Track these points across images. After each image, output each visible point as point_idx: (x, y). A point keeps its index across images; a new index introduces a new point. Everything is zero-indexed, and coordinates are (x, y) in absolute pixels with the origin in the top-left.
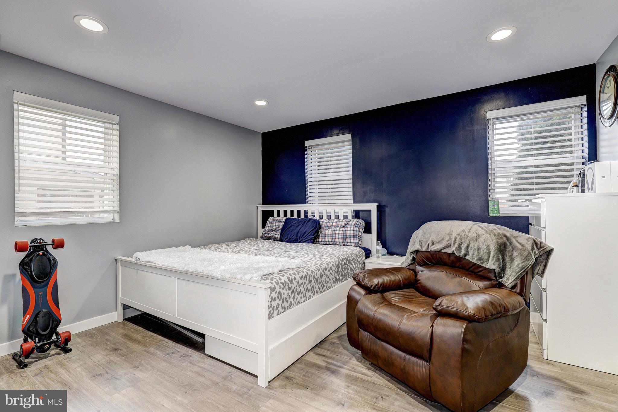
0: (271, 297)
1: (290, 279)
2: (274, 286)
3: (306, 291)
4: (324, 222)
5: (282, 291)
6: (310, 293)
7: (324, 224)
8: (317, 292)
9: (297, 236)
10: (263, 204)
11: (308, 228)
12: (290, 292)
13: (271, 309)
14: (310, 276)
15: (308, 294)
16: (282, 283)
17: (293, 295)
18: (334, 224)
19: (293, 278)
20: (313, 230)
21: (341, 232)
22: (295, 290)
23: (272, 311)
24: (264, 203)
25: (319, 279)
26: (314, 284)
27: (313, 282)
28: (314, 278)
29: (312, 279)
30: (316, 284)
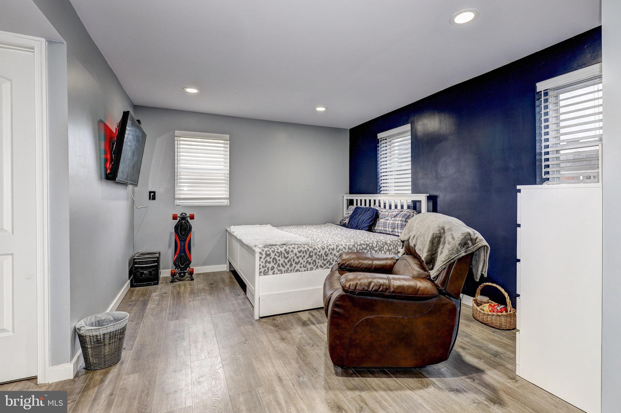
0: (265, 260)
1: (287, 251)
2: (270, 253)
3: (306, 263)
4: (382, 212)
5: (278, 258)
6: (312, 266)
7: (382, 213)
8: (321, 266)
9: (358, 223)
10: (350, 194)
11: (366, 217)
12: (286, 261)
13: (266, 268)
14: (310, 252)
15: (309, 267)
16: (278, 252)
17: (290, 263)
18: (389, 214)
19: (290, 250)
20: (369, 218)
21: (391, 222)
22: (292, 260)
23: (267, 270)
24: (352, 192)
25: (323, 256)
26: (317, 260)
27: (314, 258)
28: (316, 254)
29: (314, 255)
30: (319, 259)
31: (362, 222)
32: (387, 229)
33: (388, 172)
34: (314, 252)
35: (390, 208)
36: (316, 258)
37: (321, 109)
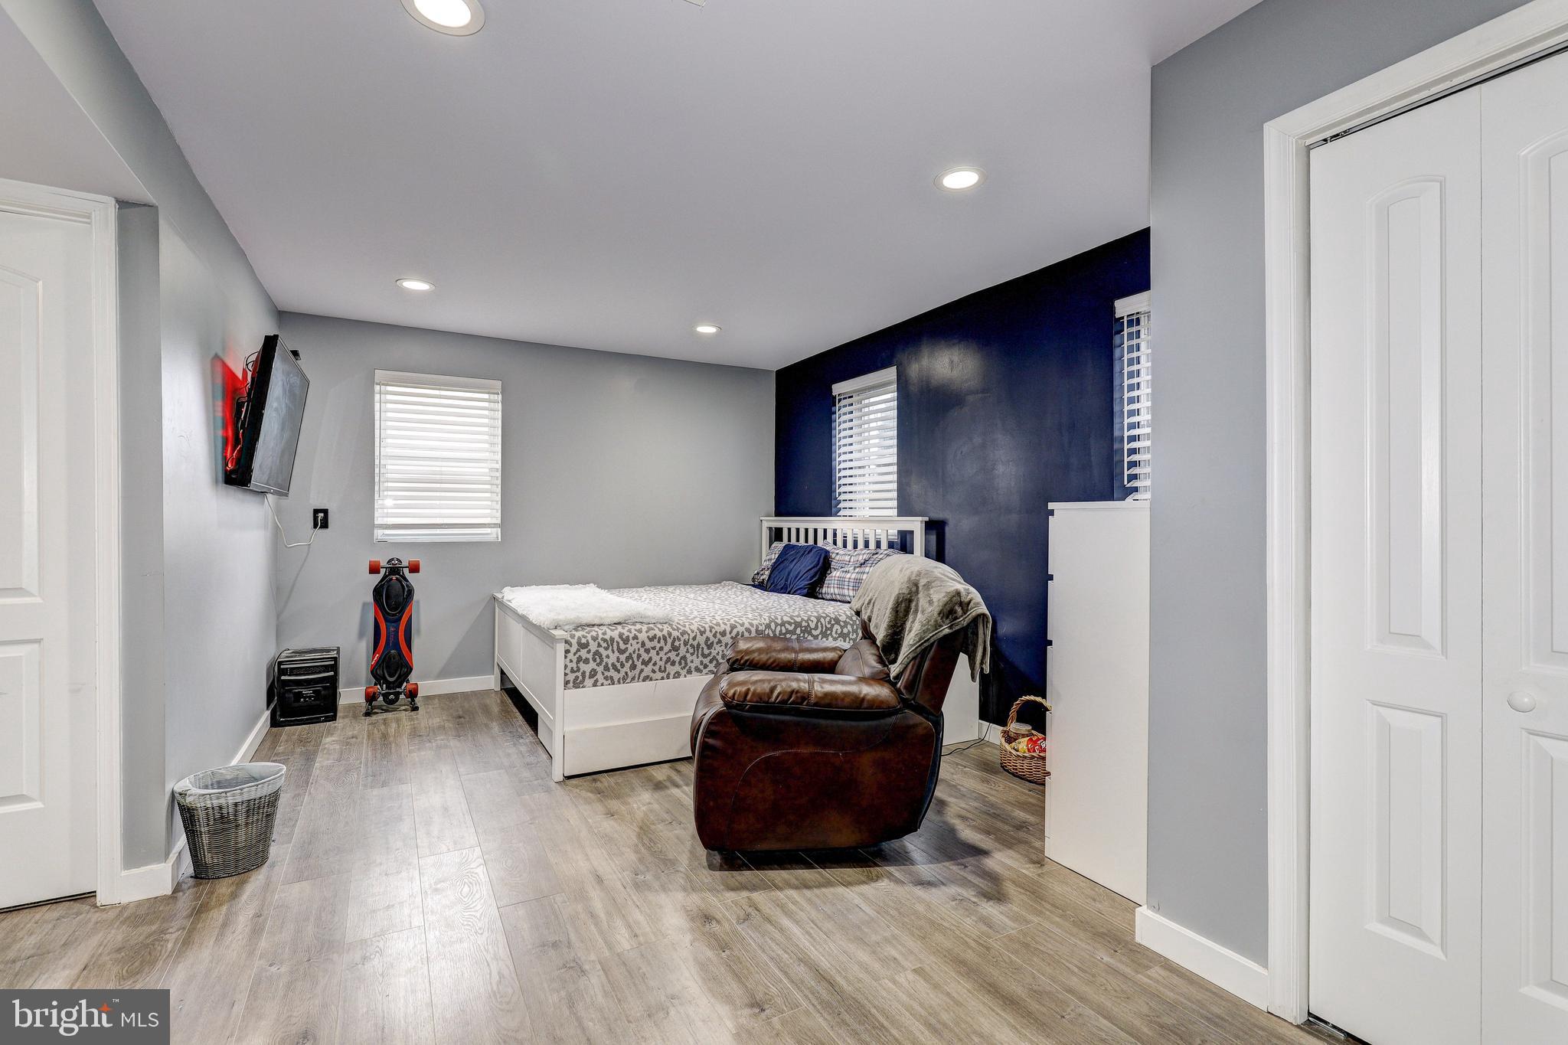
0: (577, 656)
1: (624, 637)
2: (587, 641)
3: (666, 663)
4: (839, 555)
5: (604, 653)
6: (677, 668)
7: (837, 558)
8: (697, 670)
9: (786, 581)
10: (776, 516)
11: (803, 567)
12: (623, 658)
13: (579, 674)
14: (674, 638)
15: (672, 670)
16: (605, 640)
17: (630, 662)
18: (852, 560)
19: (631, 636)
20: (811, 569)
21: (853, 576)
22: (635, 656)
23: (581, 678)
24: (779, 513)
25: (703, 648)
26: (688, 655)
27: (682, 651)
28: (686, 643)
29: (682, 645)
30: (692, 654)
31: (796, 577)
32: (846, 592)
33: (856, 468)
34: (682, 639)
35: (855, 546)
36: (687, 651)
37: (707, 329)
